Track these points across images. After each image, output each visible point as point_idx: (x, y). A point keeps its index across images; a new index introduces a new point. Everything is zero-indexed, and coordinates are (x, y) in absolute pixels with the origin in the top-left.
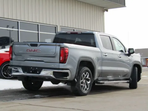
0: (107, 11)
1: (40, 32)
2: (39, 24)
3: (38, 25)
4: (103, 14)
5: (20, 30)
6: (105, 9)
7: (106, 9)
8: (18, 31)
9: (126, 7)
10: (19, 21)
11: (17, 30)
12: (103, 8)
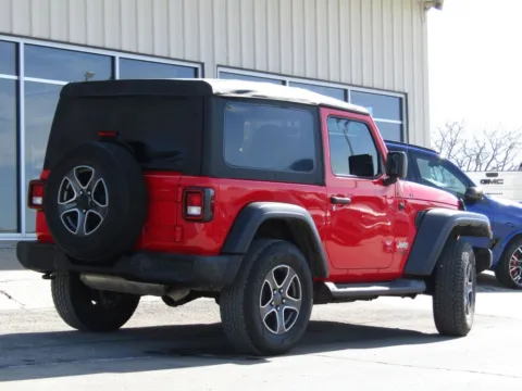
0: (437, 6)
3: (113, 58)
5: (23, 78)
8: (18, 82)
10: (22, 42)
11: (15, 77)
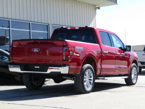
0: (99, 8)
1: (31, 31)
2: (31, 23)
4: (95, 12)
5: (11, 29)
6: (97, 6)
9: (117, 4)
10: (10, 20)
12: (95, 6)
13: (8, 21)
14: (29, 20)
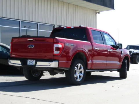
0: (99, 13)
1: (39, 30)
2: (39, 23)
4: (96, 16)
5: (21, 28)
6: (97, 11)
7: (99, 11)
9: (114, 9)
10: (21, 21)
11: (19, 28)
12: (96, 10)
13: (19, 22)
14: (37, 21)
